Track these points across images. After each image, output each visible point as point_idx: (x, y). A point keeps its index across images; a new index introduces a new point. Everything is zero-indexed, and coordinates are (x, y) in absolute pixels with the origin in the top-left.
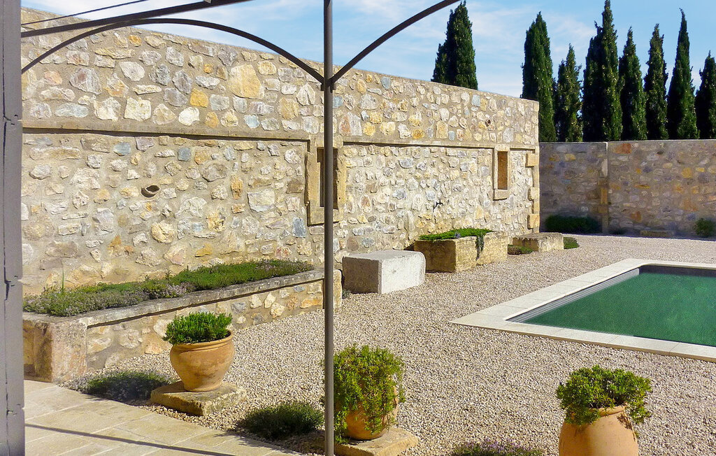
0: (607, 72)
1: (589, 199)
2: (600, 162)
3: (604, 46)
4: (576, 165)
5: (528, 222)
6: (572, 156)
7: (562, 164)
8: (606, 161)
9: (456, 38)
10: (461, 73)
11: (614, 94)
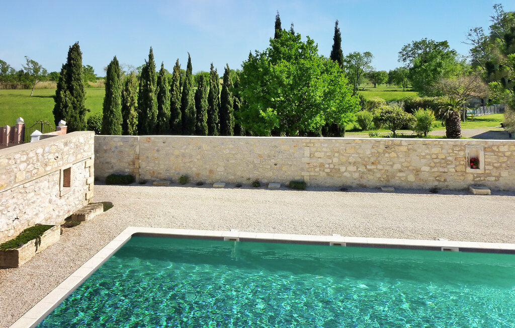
0: (150, 85)
1: (129, 165)
2: (135, 147)
3: (149, 72)
4: (123, 149)
5: (86, 197)
6: (122, 144)
7: (116, 147)
8: (138, 146)
9: (72, 62)
10: (75, 80)
11: (153, 96)
